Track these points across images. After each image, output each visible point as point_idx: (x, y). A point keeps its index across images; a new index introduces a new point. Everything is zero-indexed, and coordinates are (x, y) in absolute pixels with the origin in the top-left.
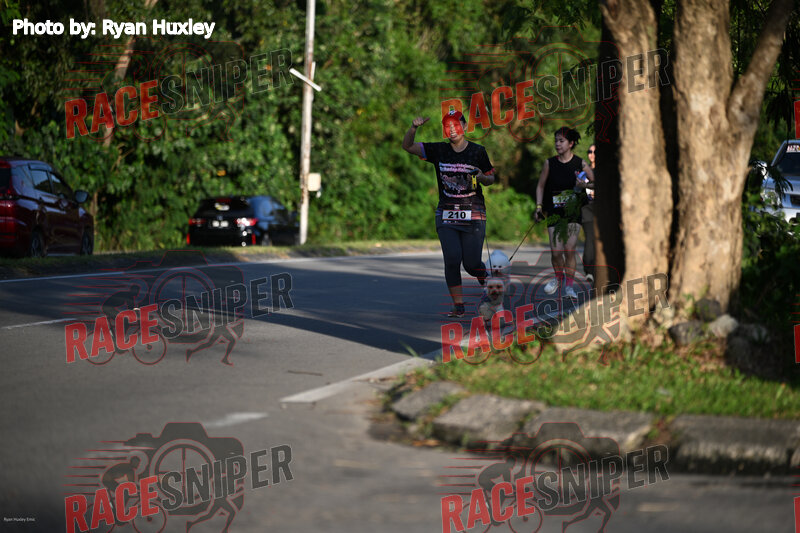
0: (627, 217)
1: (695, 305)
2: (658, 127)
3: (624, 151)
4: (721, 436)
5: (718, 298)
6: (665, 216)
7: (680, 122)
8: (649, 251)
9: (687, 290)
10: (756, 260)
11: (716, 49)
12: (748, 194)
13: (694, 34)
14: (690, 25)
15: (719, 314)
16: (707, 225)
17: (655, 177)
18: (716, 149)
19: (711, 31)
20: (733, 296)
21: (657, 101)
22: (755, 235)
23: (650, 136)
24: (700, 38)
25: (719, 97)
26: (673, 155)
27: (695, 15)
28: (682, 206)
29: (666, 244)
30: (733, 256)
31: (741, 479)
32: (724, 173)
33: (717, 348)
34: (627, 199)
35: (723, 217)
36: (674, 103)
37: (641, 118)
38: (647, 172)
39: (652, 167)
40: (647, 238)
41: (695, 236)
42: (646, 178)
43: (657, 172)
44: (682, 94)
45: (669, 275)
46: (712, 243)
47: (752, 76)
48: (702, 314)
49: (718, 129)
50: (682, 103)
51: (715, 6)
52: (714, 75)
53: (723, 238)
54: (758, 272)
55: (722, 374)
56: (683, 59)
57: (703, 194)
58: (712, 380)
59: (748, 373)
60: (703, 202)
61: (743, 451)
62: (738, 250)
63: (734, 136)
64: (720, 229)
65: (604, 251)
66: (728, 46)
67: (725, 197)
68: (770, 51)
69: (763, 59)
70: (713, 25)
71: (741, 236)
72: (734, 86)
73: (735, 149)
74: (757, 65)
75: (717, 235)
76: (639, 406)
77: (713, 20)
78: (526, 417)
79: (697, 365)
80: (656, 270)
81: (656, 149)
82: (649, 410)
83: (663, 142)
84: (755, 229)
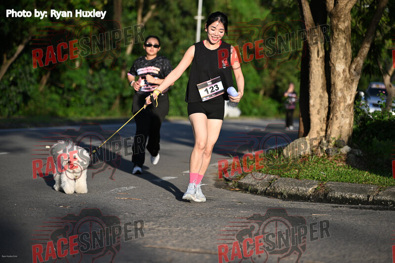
0: (311, 109)
1: (336, 142)
2: (324, 76)
3: (311, 84)
4: (343, 190)
5: (344, 139)
6: (325, 109)
7: (332, 74)
8: (319, 121)
9: (333, 136)
10: (358, 126)
11: (346, 48)
12: (356, 102)
13: (338, 42)
14: (336, 39)
15: (344, 146)
16: (341, 112)
17: (322, 94)
18: (345, 85)
19: (344, 41)
20: (349, 139)
21: (324, 66)
22: (358, 117)
23: (321, 79)
24: (340, 44)
25: (346, 66)
26: (329, 86)
27: (338, 35)
28: (332, 105)
29: (325, 119)
30: (350, 124)
31: (350, 206)
32: (348, 94)
33: (343, 158)
34: (311, 102)
35: (347, 110)
36: (330, 67)
37: (317, 72)
38: (319, 92)
39: (321, 91)
40: (319, 116)
41: (336, 116)
42: (319, 94)
43: (323, 92)
44: (333, 64)
45: (326, 131)
46: (342, 119)
47: (359, 58)
48: (338, 145)
49: (346, 77)
50: (333, 67)
51: (346, 32)
52: (345, 57)
53: (346, 117)
54: (359, 130)
55: (345, 168)
56: (333, 51)
57: (340, 101)
58: (341, 169)
59: (354, 167)
60: (339, 104)
61: (351, 195)
62: (352, 122)
63: (352, 80)
64: (345, 114)
65: (303, 121)
66: (350, 47)
67: (348, 102)
68: (366, 49)
69: (363, 52)
70: (345, 39)
71: (353, 117)
72: (352, 62)
73: (352, 85)
74: (361, 54)
75: (344, 116)
76: (314, 178)
77: (345, 37)
78: (272, 180)
79: (335, 163)
80: (321, 128)
81: (323, 84)
82: (317, 179)
83: (325, 82)
84: (358, 115)
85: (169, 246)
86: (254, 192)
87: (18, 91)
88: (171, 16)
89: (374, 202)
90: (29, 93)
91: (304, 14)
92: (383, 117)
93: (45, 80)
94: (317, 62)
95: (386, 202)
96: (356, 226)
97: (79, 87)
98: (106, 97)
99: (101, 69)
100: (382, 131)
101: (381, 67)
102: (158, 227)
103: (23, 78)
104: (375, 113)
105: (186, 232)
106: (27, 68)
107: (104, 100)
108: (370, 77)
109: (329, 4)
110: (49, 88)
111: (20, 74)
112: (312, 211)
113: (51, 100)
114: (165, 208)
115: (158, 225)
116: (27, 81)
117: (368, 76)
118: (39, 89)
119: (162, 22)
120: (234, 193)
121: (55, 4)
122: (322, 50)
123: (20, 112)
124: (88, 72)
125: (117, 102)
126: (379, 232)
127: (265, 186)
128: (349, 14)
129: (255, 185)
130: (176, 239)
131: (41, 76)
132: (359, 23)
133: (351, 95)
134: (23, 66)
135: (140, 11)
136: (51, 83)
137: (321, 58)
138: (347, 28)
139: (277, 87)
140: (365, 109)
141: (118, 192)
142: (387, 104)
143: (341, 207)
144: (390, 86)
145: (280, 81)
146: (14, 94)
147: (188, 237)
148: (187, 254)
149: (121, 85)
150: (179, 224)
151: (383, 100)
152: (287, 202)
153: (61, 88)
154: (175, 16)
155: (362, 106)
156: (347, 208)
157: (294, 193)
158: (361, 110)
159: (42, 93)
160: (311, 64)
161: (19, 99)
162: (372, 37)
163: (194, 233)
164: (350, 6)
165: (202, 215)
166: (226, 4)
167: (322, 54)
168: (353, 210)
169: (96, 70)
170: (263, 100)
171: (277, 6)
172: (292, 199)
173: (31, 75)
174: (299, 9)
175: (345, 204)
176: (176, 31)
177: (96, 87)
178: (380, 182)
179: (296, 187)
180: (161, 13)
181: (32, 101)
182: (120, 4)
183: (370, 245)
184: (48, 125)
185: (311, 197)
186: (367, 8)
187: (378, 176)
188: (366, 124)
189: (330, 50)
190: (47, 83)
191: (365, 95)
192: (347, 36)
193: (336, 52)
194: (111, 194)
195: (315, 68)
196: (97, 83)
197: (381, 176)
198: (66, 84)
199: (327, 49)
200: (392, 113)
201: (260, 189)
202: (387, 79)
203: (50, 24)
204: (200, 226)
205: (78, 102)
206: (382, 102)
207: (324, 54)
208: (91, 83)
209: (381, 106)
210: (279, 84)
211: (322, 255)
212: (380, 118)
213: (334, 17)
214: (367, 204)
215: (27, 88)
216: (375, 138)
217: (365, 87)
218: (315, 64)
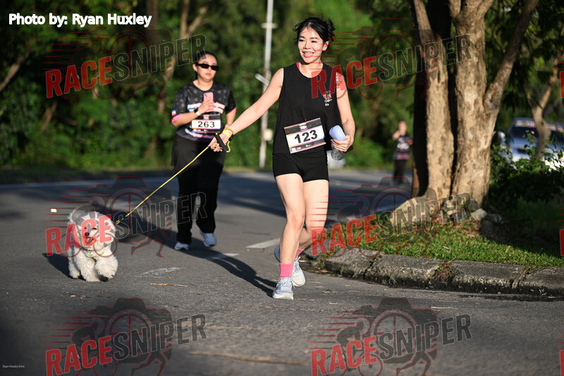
0: (430, 156)
2: (447, 109)
3: (429, 121)
4: (475, 271)
5: (476, 200)
6: (450, 156)
7: (458, 107)
8: (441, 174)
10: (497, 181)
11: (478, 69)
12: (494, 146)
13: (467, 61)
15: (477, 209)
16: (472, 161)
17: (445, 136)
18: (477, 122)
19: (475, 60)
20: (484, 199)
21: (446, 96)
22: (497, 167)
23: (443, 114)
24: (469, 64)
25: (479, 95)
26: (455, 124)
28: (459, 151)
29: (450, 171)
30: (485, 178)
31: (485, 295)
32: (481, 135)
33: (476, 226)
34: (430, 146)
35: (480, 158)
36: (456, 97)
37: (438, 104)
38: (440, 133)
39: (443, 130)
40: (440, 167)
41: (465, 167)
42: (441, 136)
43: (446, 133)
44: (460, 92)
45: (451, 188)
46: (474, 171)
47: (497, 84)
49: (478, 111)
50: (460, 97)
51: (478, 47)
52: (477, 83)
53: (480, 168)
54: (498, 187)
55: (477, 240)
56: (460, 74)
57: (470, 145)
58: (472, 243)
59: (491, 239)
60: (470, 149)
61: (487, 280)
62: (488, 175)
63: (487, 115)
64: (478, 164)
65: (418, 173)
66: (485, 68)
67: (482, 147)
68: (506, 71)
69: (502, 75)
70: (476, 56)
71: (489, 168)
72: (487, 89)
73: (487, 122)
74: (499, 78)
75: (477, 167)
76: (434, 255)
77: (476, 54)
78: (374, 259)
79: (465, 234)
80: (444, 184)
81: (446, 120)
82: (439, 257)
83: (449, 117)
84: (497, 165)
85: (226, 353)
86: (349, 275)
87: (10, 131)
88: (228, 23)
89: (520, 290)
90: (27, 134)
91: (418, 20)
92: (531, 169)
93: (49, 114)
94: (438, 90)
95: (537, 289)
96: (493, 323)
97: (97, 125)
98: (137, 139)
99: (129, 98)
100: (531, 188)
101: (529, 97)
102: (211, 325)
103: (18, 112)
104: (520, 162)
105: (250, 332)
106: (23, 97)
107: (135, 143)
108: (514, 111)
109: (453, 6)
110: (56, 126)
111: (14, 106)
112: (431, 302)
113: (59, 144)
114: (222, 299)
115: (211, 323)
116: (24, 116)
117: (510, 109)
118: (42, 127)
119: (216, 31)
120: (320, 276)
121: (62, 6)
122: (444, 72)
123: (14, 161)
124: (111, 103)
125: (153, 146)
126: (527, 333)
127: (364, 267)
128: (483, 21)
129: (350, 265)
130: (237, 343)
131: (43, 110)
132: (497, 34)
133: (486, 137)
134: (18, 95)
135: (184, 16)
136: (58, 119)
137: (443, 83)
138: (479, 40)
139: (380, 126)
140: (507, 157)
141: (154, 275)
142: (537, 149)
143: (472, 296)
144: (542, 124)
145: (386, 116)
146: (5, 134)
147: (253, 340)
148: (252, 364)
149: (157, 123)
150: (241, 321)
151: (531, 143)
152: (396, 290)
153: (71, 126)
154: (234, 24)
155: (502, 152)
156: (481, 298)
157: (406, 277)
158: (501, 157)
159: (45, 133)
160: (429, 93)
161: (13, 142)
162: (514, 54)
163: (262, 334)
164: (483, 10)
165: (274, 308)
166: (307, 6)
167: (444, 78)
168: (489, 300)
169: (122, 101)
170: (362, 143)
171: (379, 10)
172: (402, 285)
173: (29, 108)
174: (410, 14)
175: (477, 292)
176: (235, 45)
177: (122, 125)
178: (528, 260)
179: (409, 268)
180: (214, 20)
181: (31, 145)
182: (155, 7)
183: (514, 351)
184: (54, 179)
185: (430, 283)
186: (508, 13)
187: (526, 252)
188: (508, 178)
189: (456, 72)
190: (52, 120)
191: (507, 136)
192: (480, 52)
193: (464, 75)
194: (143, 278)
195: (434, 98)
196: (123, 118)
197: (529, 251)
198: (80, 121)
199: (452, 70)
200: (544, 163)
201: (357, 270)
202: (538, 113)
203: (56, 35)
204: (271, 324)
205: (96, 147)
206: (531, 147)
207: (447, 78)
208: (115, 119)
209: (529, 153)
210: (384, 121)
211: (445, 365)
212: (528, 169)
213: (461, 26)
214: (510, 293)
215: (23, 126)
216: (521, 197)
217: (507, 125)
218: (434, 92)
